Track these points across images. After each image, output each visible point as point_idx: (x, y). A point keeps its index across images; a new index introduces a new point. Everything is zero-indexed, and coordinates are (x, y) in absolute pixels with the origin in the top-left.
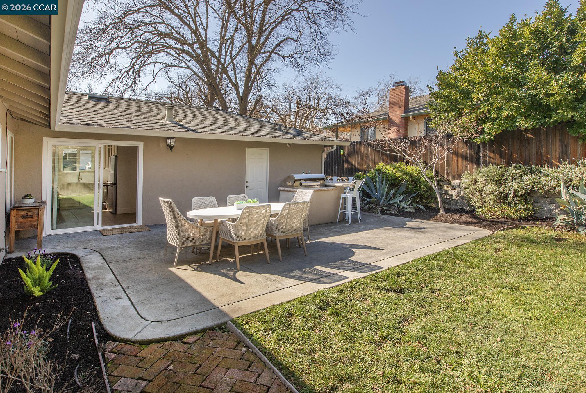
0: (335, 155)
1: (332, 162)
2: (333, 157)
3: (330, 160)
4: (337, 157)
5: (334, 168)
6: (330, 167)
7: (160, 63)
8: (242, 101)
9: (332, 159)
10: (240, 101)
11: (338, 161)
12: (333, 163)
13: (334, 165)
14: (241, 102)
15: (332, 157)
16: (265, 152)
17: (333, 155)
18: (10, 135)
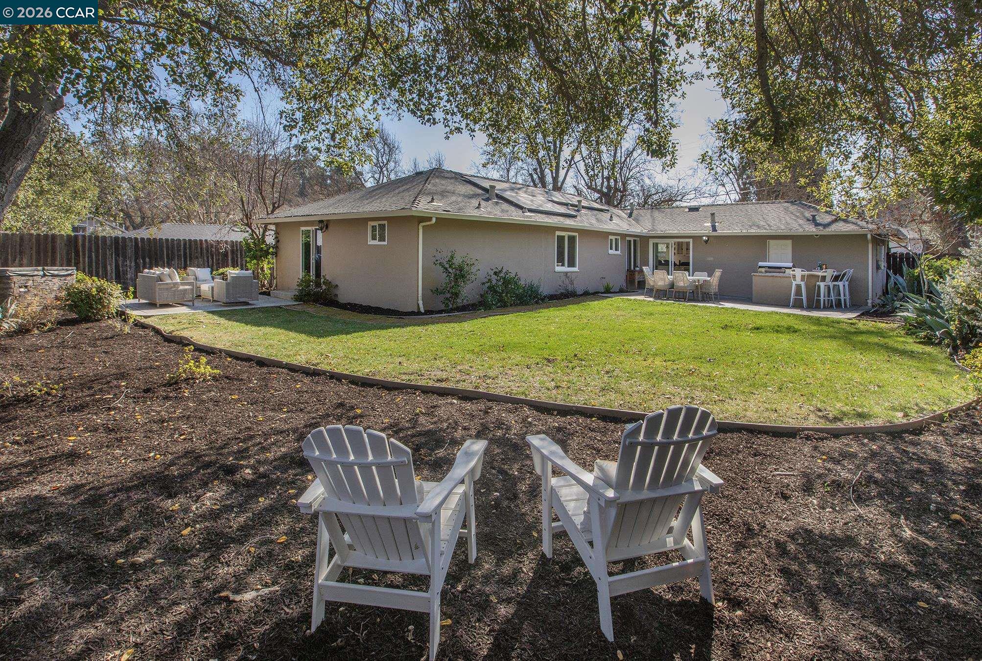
16: (789, 243)
18: (632, 239)
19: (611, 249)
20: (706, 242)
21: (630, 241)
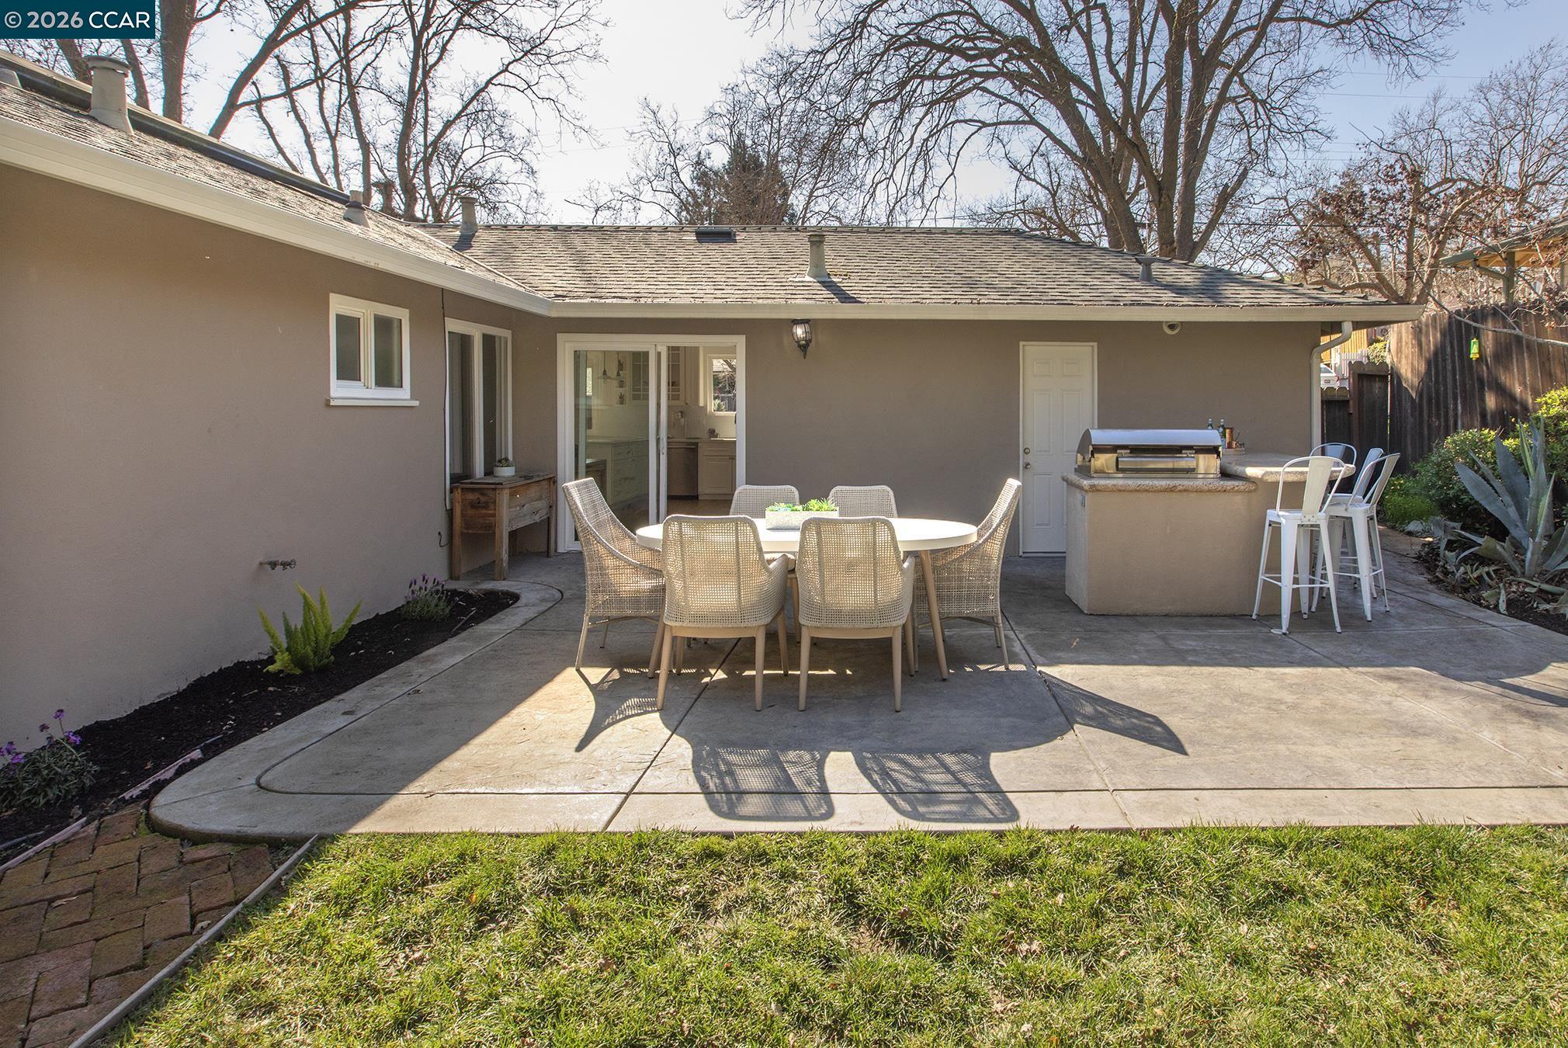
0: (1453, 362)
1: (1446, 389)
2: (1449, 368)
3: (1437, 381)
4: (1462, 368)
5: (1451, 413)
6: (1438, 409)
7: (965, 121)
8: (1160, 196)
9: (1445, 378)
10: (1156, 197)
11: (1463, 385)
12: (1450, 395)
13: (1451, 401)
14: (1160, 202)
15: (1445, 368)
16: (1084, 355)
17: (1449, 361)
18: (476, 332)
19: (349, 370)
20: (804, 347)
21: (464, 341)
